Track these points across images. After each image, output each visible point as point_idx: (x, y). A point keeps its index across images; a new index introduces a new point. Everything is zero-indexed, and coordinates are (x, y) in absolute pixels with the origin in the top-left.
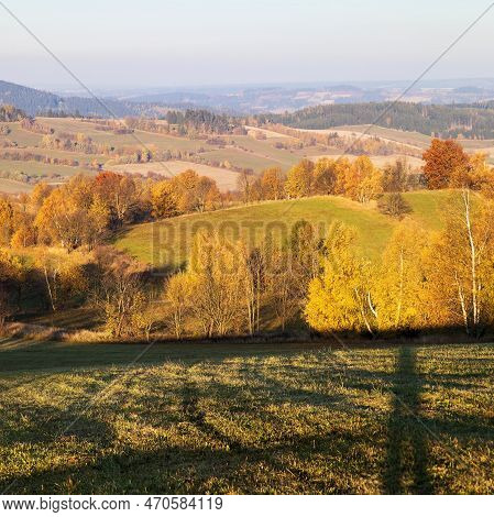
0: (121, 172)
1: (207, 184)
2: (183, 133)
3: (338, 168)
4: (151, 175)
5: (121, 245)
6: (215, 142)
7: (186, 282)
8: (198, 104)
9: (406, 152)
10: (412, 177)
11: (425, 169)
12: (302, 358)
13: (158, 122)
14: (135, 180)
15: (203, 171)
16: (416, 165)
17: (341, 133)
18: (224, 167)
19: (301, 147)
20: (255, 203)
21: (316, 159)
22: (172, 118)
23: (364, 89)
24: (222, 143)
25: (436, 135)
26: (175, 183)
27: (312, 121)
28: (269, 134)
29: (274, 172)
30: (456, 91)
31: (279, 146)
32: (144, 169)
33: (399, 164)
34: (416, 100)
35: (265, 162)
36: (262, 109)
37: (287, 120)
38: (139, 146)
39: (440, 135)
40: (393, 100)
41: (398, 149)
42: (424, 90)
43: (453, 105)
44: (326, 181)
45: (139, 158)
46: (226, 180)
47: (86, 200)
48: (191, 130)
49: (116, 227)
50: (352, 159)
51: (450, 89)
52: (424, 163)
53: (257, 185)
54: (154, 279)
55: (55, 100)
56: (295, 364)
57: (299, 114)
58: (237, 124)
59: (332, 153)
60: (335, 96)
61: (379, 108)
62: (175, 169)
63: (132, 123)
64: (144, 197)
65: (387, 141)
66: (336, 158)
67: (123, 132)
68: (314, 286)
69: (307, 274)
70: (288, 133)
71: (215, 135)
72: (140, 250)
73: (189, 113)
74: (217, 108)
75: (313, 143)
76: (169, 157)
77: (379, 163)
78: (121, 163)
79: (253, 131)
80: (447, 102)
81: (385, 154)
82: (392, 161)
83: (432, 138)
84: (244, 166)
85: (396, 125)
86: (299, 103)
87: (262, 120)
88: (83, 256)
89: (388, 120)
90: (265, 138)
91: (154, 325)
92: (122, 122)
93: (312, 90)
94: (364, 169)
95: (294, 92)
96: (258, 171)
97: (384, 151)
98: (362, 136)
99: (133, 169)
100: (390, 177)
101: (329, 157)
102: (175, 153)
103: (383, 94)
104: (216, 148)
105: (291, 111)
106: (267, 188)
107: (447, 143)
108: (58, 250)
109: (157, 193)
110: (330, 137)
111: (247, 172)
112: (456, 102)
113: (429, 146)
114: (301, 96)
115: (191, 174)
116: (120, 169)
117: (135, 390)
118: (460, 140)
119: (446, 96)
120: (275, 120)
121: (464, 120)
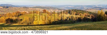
1: (26, 12)
3: (36, 12)
5: (19, 17)
7: (24, 20)
8: (25, 6)
15: (26, 11)
17: (36, 9)
21: (34, 11)
22: (23, 7)
23: (38, 5)
25: (44, 9)
26: (23, 12)
27: (34, 8)
31: (32, 10)
32: (21, 11)
33: (41, 11)
35: (30, 11)
36: (30, 7)
37: (32, 8)
40: (41, 6)
42: (43, 6)
46: (27, 12)
47: (17, 14)
49: (19, 16)
52: (43, 11)
54: (21, 20)
55: (14, 6)
60: (36, 6)
61: (39, 7)
62: (23, 11)
63: (20, 8)
64: (21, 13)
68: (34, 21)
72: (21, 17)
74: (27, 7)
85: (41, 8)
86: (33, 6)
87: (30, 8)
88: (16, 18)
98: (38, 9)
99: (20, 11)
106: (31, 13)
108: (14, 17)
116: (19, 11)
117: (20, 28)
118: (46, 9)
119: (45, 6)
120: (31, 8)
121: (46, 8)
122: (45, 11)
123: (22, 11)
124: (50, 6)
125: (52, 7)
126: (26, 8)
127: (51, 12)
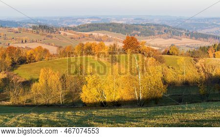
0: (16, 46)
1: (46, 51)
2: (38, 33)
3: (93, 46)
4: (26, 47)
5: (16, 72)
6: (49, 36)
8: (43, 23)
9: (117, 40)
10: (119, 49)
12: (79, 112)
13: (29, 29)
14: (21, 49)
15: (44, 47)
16: (121, 45)
17: (93, 34)
18: (52, 45)
19: (80, 38)
20: (63, 58)
21: (85, 43)
22: (34, 28)
23: (102, 18)
24: (52, 37)
25: (128, 35)
26: (34, 50)
27: (83, 29)
28: (68, 34)
29: (70, 47)
30: (135, 19)
31: (72, 38)
32: (24, 45)
33: (114, 45)
34: (121, 22)
35: (66, 44)
36: (65, 25)
37: (74, 29)
38: (22, 38)
40: (112, 22)
41: (114, 39)
42: (124, 19)
43: (134, 24)
44: (89, 50)
45: (22, 41)
46: (53, 50)
47: (4, 56)
48: (41, 32)
50: (98, 43)
51: (133, 19)
52: (123, 45)
53: (64, 52)
56: (77, 114)
57: (79, 27)
58: (57, 30)
60: (91, 20)
61: (107, 25)
62: (34, 46)
63: (20, 29)
64: (24, 55)
65: (110, 37)
66: (92, 42)
67: (17, 32)
68: (84, 87)
69: (82, 84)
70: (75, 33)
71: (49, 34)
72: (23, 73)
73: (40, 26)
74: (50, 24)
75: (84, 37)
76: (33, 41)
77: (107, 44)
78: (16, 43)
79: (62, 33)
80: (132, 23)
81: (110, 41)
82: (112, 44)
83: (126, 36)
84: (59, 45)
85: (114, 31)
86: (79, 23)
87: (65, 29)
88: (2, 75)
89: (111, 29)
91: (27, 100)
92: (16, 29)
93: (83, 18)
94: (102, 46)
95: (77, 19)
96: (64, 47)
97: (109, 40)
98: (101, 35)
99: (20, 45)
100: (111, 49)
101: (90, 42)
102: (35, 40)
104: (49, 38)
105: (76, 26)
107: (132, 38)
109: (28, 54)
110: (90, 35)
111: (60, 47)
113: (125, 38)
114: (79, 20)
115: (40, 47)
116: (16, 45)
117: (20, 121)
118: (136, 37)
119: (131, 21)
120: (70, 29)
121: (138, 29)
122: (131, 45)
123: (30, 47)
125: (166, 23)
126: (44, 28)
127: (158, 48)
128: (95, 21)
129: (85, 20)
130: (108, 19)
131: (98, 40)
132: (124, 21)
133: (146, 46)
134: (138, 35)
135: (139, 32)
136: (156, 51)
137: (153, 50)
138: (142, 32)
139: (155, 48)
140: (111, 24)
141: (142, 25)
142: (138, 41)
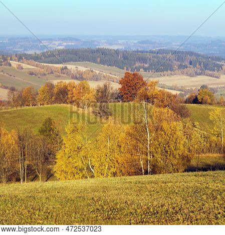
3: (69, 88)
9: (109, 79)
10: (113, 94)
11: (120, 89)
16: (116, 87)
17: (69, 67)
19: (45, 75)
20: (19, 108)
21: (55, 82)
23: (83, 40)
25: (127, 69)
27: (51, 59)
28: (24, 66)
29: (29, 90)
30: (139, 43)
31: (31, 74)
33: (105, 86)
34: (115, 47)
36: (20, 51)
37: (36, 58)
39: (130, 69)
40: (101, 47)
41: (104, 77)
42: (120, 41)
43: (138, 51)
44: (62, 95)
50: (77, 82)
51: (136, 42)
52: (120, 86)
53: (20, 97)
57: (43, 54)
59: (64, 78)
60: (65, 44)
61: (93, 52)
65: (98, 72)
66: (68, 82)
70: (37, 66)
75: (52, 73)
77: (93, 85)
79: (15, 64)
80: (134, 49)
81: (97, 80)
82: (101, 84)
83: (125, 71)
85: (103, 62)
87: (20, 58)
89: (99, 60)
90: (22, 68)
93: (51, 40)
94: (85, 89)
97: (96, 78)
100: (100, 94)
101: (64, 81)
103: (96, 43)
105: (38, 52)
107: (134, 75)
110: (62, 69)
111: (13, 90)
112: (140, 50)
113: (123, 76)
114: (45, 43)
118: (142, 72)
119: (133, 46)
120: (29, 58)
121: (144, 60)
124: (176, 46)
127: (178, 92)
128: (72, 44)
129: (54, 42)
130: (93, 41)
131: (76, 78)
132: (121, 44)
133: (158, 89)
134: (145, 69)
135: (147, 66)
136: (175, 96)
137: (169, 96)
138: (151, 65)
139: (174, 92)
140: (98, 50)
141: (151, 52)
142: (144, 79)
